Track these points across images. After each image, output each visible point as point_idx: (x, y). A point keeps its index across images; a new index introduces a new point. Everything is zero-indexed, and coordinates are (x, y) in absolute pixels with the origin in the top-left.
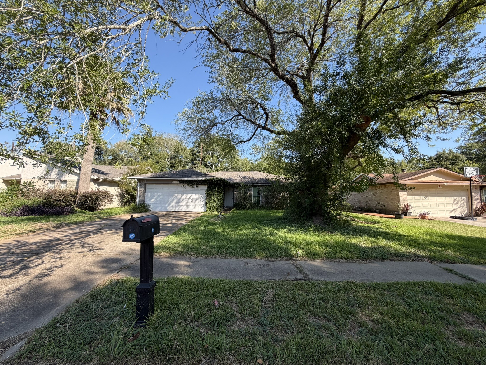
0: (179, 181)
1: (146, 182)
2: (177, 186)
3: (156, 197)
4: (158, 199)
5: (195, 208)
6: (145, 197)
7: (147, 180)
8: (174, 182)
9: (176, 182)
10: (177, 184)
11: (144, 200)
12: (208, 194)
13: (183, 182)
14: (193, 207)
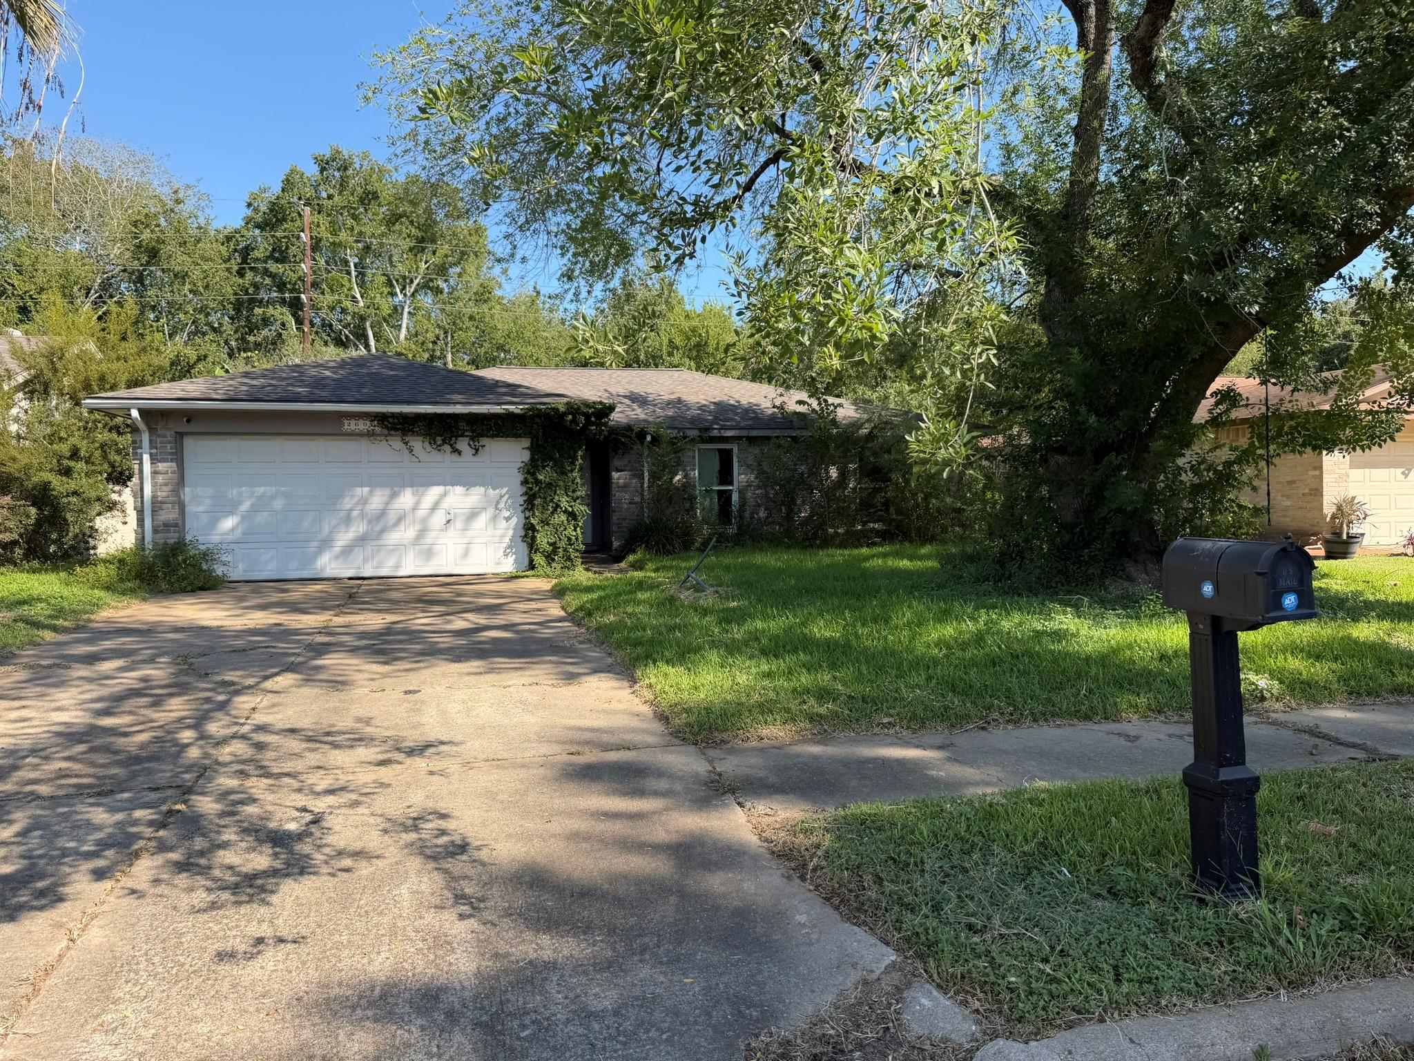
0: (381, 418)
1: (184, 428)
2: (364, 445)
3: (246, 506)
4: (262, 517)
5: (466, 554)
6: (182, 507)
7: (190, 416)
8: (351, 426)
9: (363, 426)
10: (370, 435)
11: (178, 526)
12: (537, 482)
13: (402, 426)
14: (460, 549)
